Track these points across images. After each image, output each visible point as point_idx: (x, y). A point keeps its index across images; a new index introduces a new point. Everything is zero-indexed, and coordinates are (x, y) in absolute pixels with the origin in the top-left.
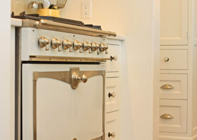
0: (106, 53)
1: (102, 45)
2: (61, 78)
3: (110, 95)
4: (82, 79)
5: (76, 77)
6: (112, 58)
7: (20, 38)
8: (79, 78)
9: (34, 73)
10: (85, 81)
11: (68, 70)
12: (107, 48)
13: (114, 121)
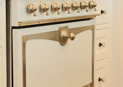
0: (95, 10)
1: (91, 2)
2: (50, 38)
3: (100, 45)
4: (70, 37)
5: (65, 35)
6: (102, 12)
7: (10, 6)
8: (67, 36)
9: (23, 37)
10: (73, 39)
11: (57, 29)
12: (96, 6)
13: (104, 67)
